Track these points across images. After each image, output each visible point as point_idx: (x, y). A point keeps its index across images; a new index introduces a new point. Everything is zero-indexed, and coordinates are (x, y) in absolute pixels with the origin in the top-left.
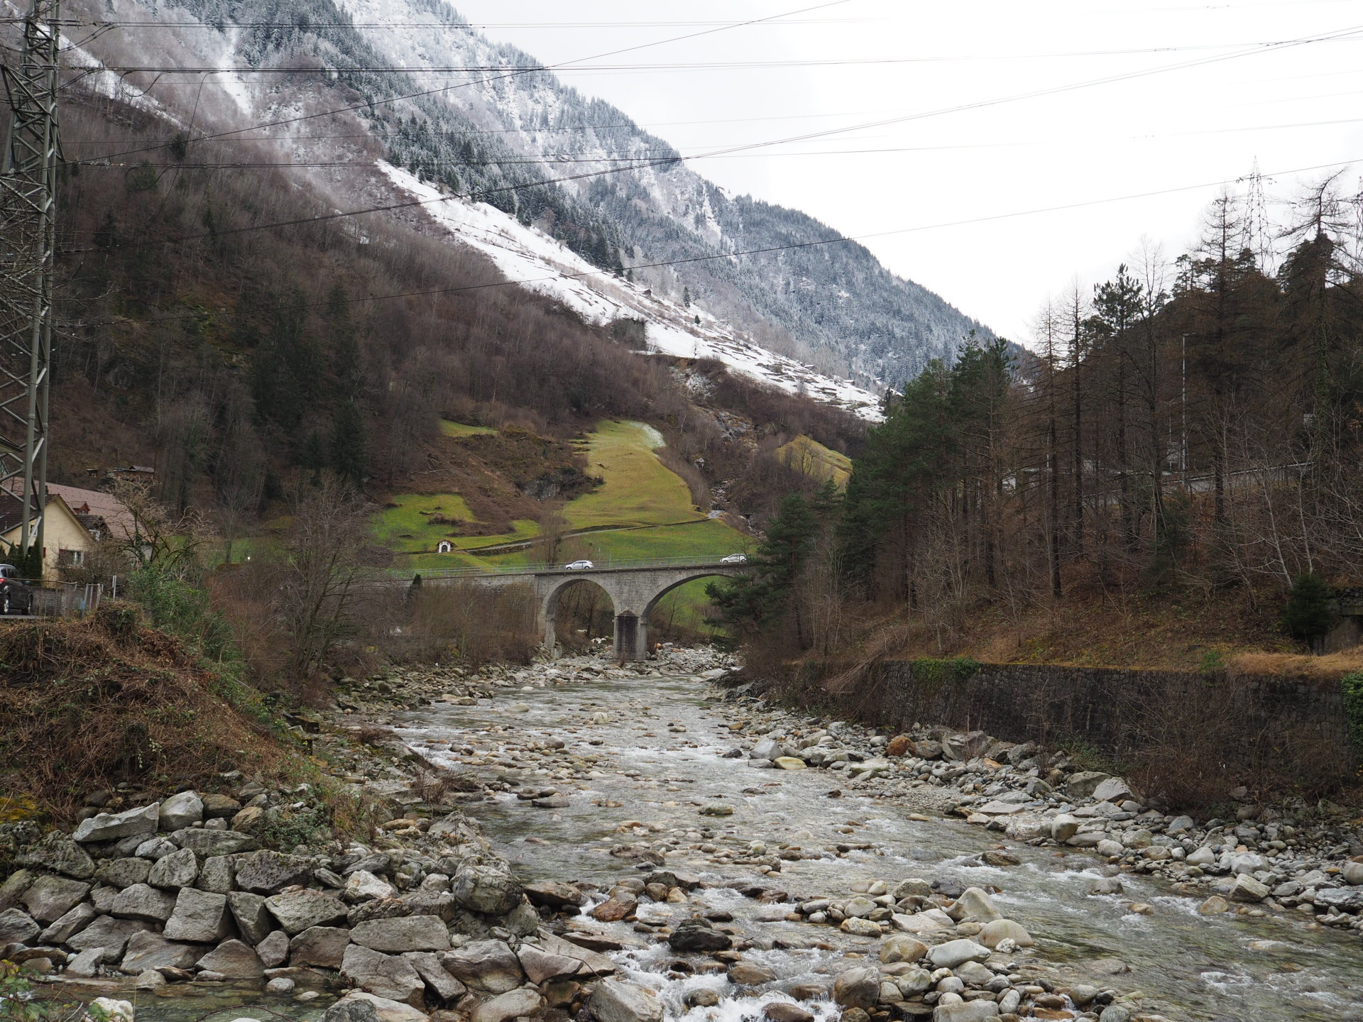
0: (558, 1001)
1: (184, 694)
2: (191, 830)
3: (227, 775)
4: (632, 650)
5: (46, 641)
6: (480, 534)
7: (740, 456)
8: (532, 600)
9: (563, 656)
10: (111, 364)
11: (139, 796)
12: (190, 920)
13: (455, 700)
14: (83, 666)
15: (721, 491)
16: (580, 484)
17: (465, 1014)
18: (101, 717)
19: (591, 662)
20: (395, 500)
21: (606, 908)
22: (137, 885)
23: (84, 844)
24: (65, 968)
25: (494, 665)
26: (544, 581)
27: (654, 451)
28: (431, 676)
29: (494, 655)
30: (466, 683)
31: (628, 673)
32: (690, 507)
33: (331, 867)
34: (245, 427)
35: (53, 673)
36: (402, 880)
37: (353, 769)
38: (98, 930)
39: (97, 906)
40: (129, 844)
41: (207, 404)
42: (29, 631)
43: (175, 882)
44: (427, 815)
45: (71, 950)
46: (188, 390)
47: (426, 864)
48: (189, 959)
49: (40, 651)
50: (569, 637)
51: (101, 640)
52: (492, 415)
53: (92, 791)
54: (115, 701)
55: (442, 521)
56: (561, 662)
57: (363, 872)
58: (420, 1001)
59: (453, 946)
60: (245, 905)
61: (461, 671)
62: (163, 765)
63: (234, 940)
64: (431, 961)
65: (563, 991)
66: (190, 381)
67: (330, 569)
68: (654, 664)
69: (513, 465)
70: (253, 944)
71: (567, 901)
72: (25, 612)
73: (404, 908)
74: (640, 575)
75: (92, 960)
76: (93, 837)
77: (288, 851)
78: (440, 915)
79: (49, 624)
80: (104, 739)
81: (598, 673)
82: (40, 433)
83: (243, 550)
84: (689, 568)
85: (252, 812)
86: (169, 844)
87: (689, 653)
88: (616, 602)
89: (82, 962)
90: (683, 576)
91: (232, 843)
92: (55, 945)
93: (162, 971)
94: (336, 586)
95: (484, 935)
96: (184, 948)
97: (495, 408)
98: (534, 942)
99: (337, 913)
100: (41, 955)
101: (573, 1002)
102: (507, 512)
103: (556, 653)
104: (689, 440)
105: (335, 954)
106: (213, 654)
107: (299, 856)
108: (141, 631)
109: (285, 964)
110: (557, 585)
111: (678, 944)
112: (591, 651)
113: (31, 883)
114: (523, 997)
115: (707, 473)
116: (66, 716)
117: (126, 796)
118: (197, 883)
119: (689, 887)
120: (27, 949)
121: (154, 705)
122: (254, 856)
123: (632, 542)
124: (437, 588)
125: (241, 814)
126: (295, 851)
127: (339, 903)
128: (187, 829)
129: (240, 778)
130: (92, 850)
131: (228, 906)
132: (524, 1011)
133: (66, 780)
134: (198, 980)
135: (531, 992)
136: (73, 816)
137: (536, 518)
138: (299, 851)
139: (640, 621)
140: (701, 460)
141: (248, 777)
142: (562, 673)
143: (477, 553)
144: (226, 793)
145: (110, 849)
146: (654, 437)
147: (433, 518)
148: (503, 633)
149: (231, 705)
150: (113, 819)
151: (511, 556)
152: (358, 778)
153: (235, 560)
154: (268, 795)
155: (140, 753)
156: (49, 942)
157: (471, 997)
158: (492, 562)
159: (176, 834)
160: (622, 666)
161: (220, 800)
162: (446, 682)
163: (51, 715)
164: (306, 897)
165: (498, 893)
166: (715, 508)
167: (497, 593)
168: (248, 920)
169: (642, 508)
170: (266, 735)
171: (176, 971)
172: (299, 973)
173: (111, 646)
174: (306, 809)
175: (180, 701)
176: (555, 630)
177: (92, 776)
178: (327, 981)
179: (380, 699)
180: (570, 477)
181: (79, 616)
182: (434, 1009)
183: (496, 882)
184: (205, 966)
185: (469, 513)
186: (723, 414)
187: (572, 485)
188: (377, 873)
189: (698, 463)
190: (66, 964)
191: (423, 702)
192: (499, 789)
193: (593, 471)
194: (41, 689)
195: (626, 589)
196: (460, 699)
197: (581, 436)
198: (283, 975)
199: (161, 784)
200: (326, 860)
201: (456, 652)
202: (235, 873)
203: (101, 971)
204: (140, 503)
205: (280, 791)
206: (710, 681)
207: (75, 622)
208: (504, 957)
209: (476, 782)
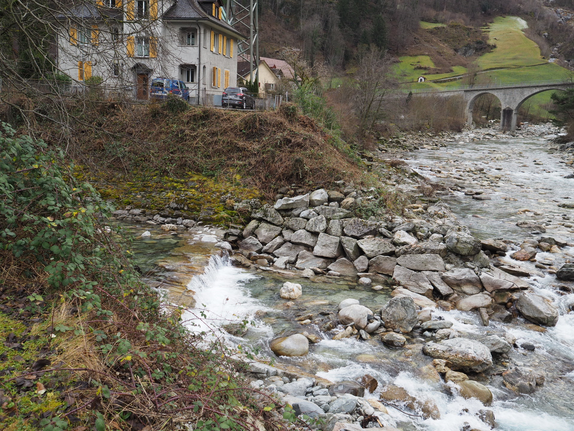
0: (500, 301)
1: (318, 145)
2: (324, 207)
3: (338, 182)
4: (509, 125)
5: (260, 120)
6: (437, 73)
7: (567, 30)
8: (462, 102)
9: (476, 128)
10: (282, 5)
11: (300, 190)
12: (324, 247)
13: (430, 148)
14: (275, 132)
15: (555, 49)
16: (485, 48)
17: (453, 303)
18: (284, 154)
19: (489, 131)
20: (400, 59)
21: (520, 254)
22: (301, 230)
23: (278, 210)
24: (273, 264)
25: (445, 132)
26: (468, 94)
27: (522, 30)
28: (418, 137)
29: (445, 127)
30: (433, 140)
31: (507, 136)
32: (539, 57)
33: (387, 228)
34: (336, 29)
35: (263, 135)
36: (420, 235)
37: (389, 178)
38: (286, 249)
39: (285, 238)
40: (297, 211)
41: (321, 20)
42: (253, 116)
43: (317, 230)
44: (426, 202)
45: (275, 257)
46: (313, 14)
47: (431, 228)
48: (324, 265)
49: (257, 124)
50: (479, 119)
51: (282, 120)
52: (444, 17)
53: (281, 187)
54: (289, 147)
55: (420, 68)
56: (475, 131)
57: (402, 231)
58: (431, 295)
59: (446, 270)
60: (348, 243)
61: (431, 135)
62: (310, 177)
63: (344, 258)
64: (436, 277)
65: (503, 296)
66: (313, 10)
67: (375, 89)
68: (520, 132)
69: (453, 41)
70: (352, 260)
71: (500, 249)
72: (252, 108)
73: (423, 250)
74: (515, 90)
75: (284, 262)
76: (282, 208)
77: (367, 219)
78: (440, 254)
79: (261, 113)
80: (285, 164)
81: (493, 136)
82: (255, 32)
83: (337, 82)
84: (540, 86)
85: (349, 200)
86: (314, 213)
87: (537, 127)
88: (502, 103)
89: (280, 262)
90: (538, 90)
91: (341, 214)
92: (269, 253)
93: (313, 270)
94: (377, 96)
95: (461, 265)
96: (322, 260)
97: (446, 14)
98: (488, 271)
99: (390, 250)
100: (263, 258)
101: (508, 302)
102: (450, 63)
103: (473, 127)
104: (540, 24)
105: (390, 269)
106: (329, 127)
107: (371, 221)
108: (299, 116)
109: (367, 271)
110: (474, 95)
111: (561, 277)
112: (489, 126)
113: (258, 226)
114: (483, 298)
115: (550, 41)
116: (269, 154)
117: (295, 190)
118: (327, 231)
119: (562, 246)
120: (258, 254)
121: (305, 149)
122: (351, 220)
123: (509, 75)
124: (420, 97)
125: (345, 200)
126: (369, 219)
127: (391, 245)
128: (321, 206)
129: (344, 184)
130: (282, 213)
131: (341, 243)
132: (483, 305)
133: (270, 182)
134: (328, 275)
135: (487, 296)
136: (273, 198)
137: (464, 65)
138: (371, 219)
139: (514, 112)
140: (546, 34)
141: (347, 183)
142: (476, 136)
143: (436, 82)
144: (338, 190)
145: (289, 213)
146: (523, 23)
147: (416, 66)
148: (449, 118)
149: (338, 149)
150: (290, 200)
151: (451, 83)
152: (392, 183)
153: (334, 87)
154: (357, 192)
155: (300, 171)
156: (266, 252)
157: (456, 295)
158: (442, 86)
159: (317, 208)
160: (504, 133)
161: (335, 194)
162: (424, 139)
163: (263, 153)
164: (376, 242)
165: (469, 246)
166: (552, 57)
167: (447, 99)
168: (350, 249)
169: (514, 59)
170: (353, 163)
171: (319, 270)
172: (373, 276)
173: (286, 123)
174: (374, 199)
175: (316, 148)
176: (473, 117)
177: (281, 181)
178: (386, 281)
179: (396, 147)
180: (480, 45)
181: (273, 110)
182: (438, 299)
183: (468, 241)
184: (331, 269)
185: (433, 64)
186: (559, 10)
187: (481, 49)
188: (408, 232)
189: (544, 35)
190: (273, 262)
191: (415, 148)
192: (455, 190)
193: (491, 42)
194: (258, 142)
195: (508, 97)
196: (432, 147)
197: (486, 25)
198: (366, 276)
199: (309, 185)
200: (384, 224)
201: (428, 126)
202: (343, 228)
203: (288, 267)
204: (296, 60)
205: (362, 190)
206: (549, 140)
207: (271, 112)
208: (473, 278)
209: (445, 186)
